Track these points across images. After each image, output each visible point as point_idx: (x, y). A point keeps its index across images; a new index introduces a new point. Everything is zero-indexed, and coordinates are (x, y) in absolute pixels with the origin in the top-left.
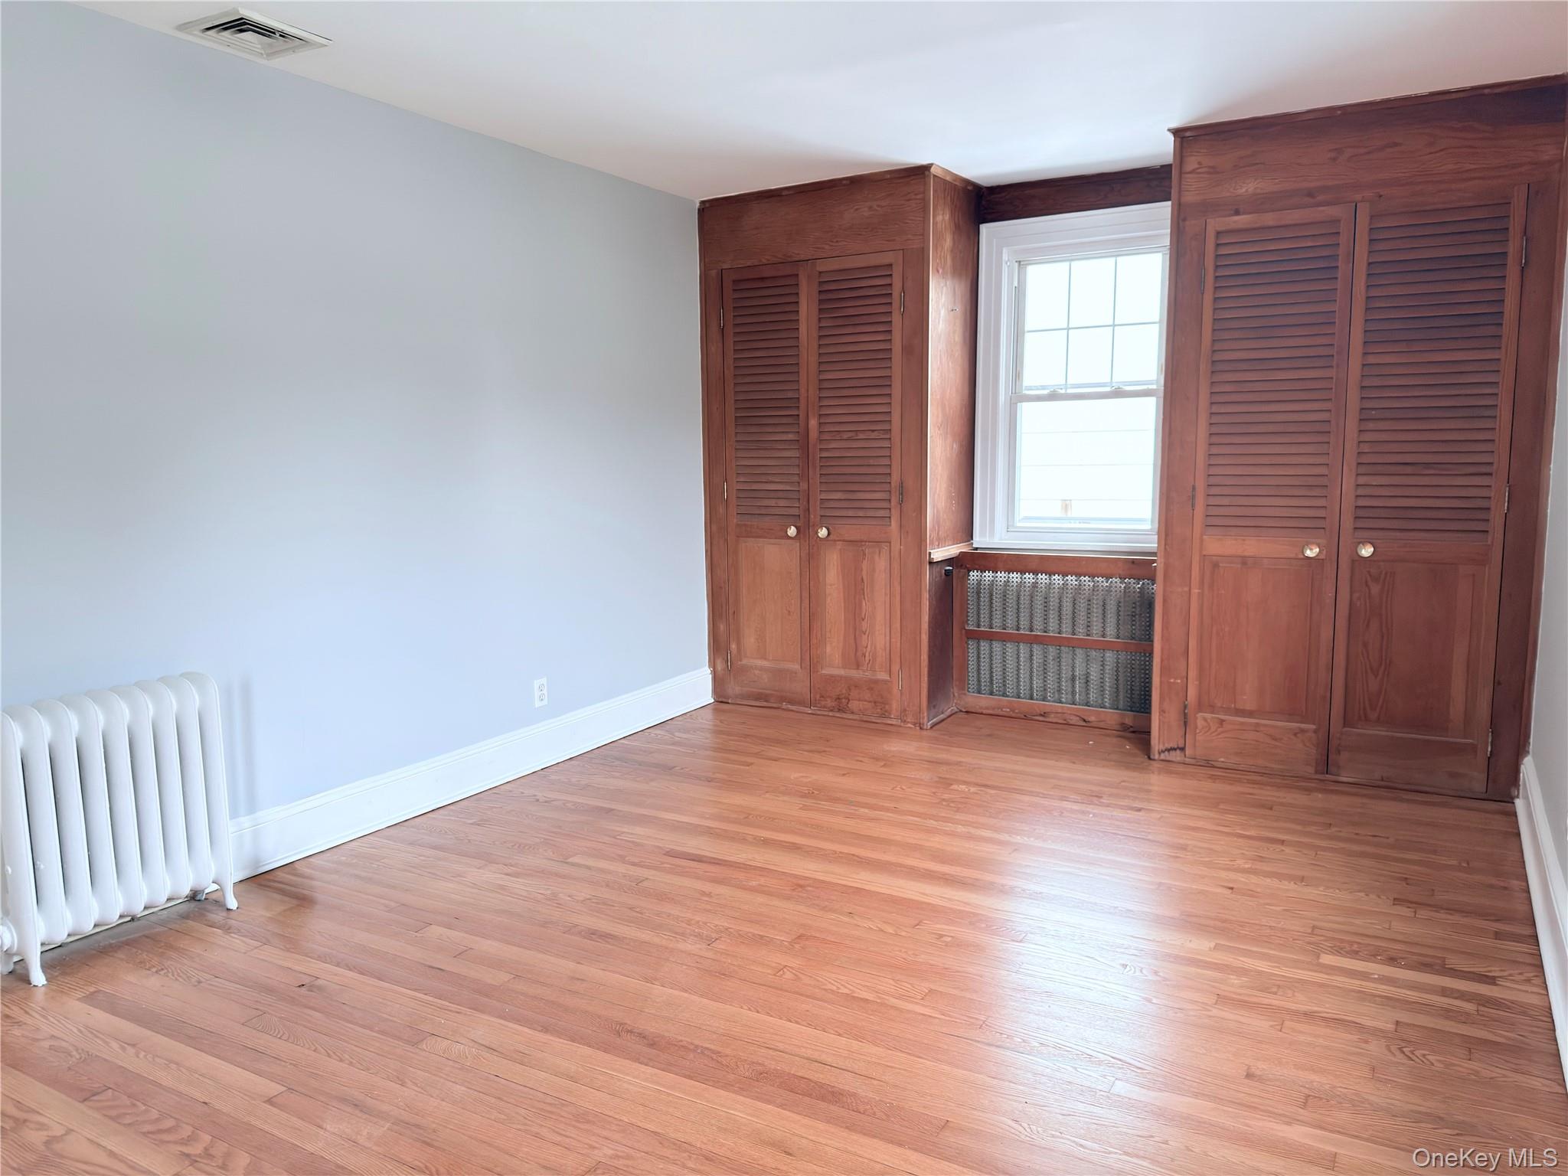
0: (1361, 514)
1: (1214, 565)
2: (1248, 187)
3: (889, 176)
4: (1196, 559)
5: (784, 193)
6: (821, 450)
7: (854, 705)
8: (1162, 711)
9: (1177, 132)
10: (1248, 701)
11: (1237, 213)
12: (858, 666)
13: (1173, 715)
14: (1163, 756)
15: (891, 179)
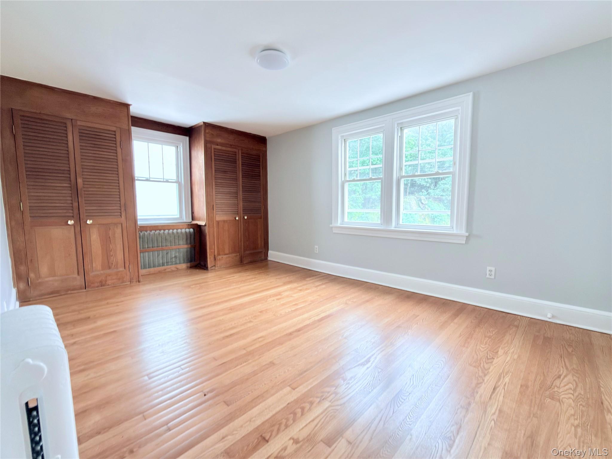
0: (244, 210)
1: (218, 222)
2: (219, 140)
3: (112, 102)
4: (215, 221)
5: (56, 89)
6: (84, 191)
7: (109, 282)
8: (210, 258)
9: (204, 123)
10: (227, 251)
11: (217, 145)
12: (110, 268)
13: (212, 258)
14: (211, 269)
15: (113, 103)
